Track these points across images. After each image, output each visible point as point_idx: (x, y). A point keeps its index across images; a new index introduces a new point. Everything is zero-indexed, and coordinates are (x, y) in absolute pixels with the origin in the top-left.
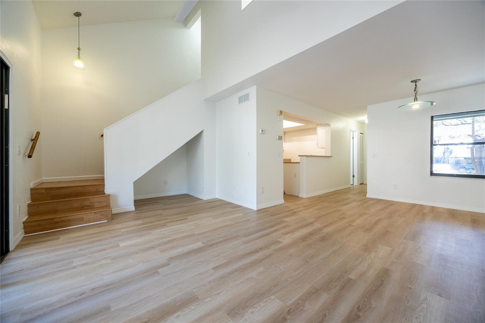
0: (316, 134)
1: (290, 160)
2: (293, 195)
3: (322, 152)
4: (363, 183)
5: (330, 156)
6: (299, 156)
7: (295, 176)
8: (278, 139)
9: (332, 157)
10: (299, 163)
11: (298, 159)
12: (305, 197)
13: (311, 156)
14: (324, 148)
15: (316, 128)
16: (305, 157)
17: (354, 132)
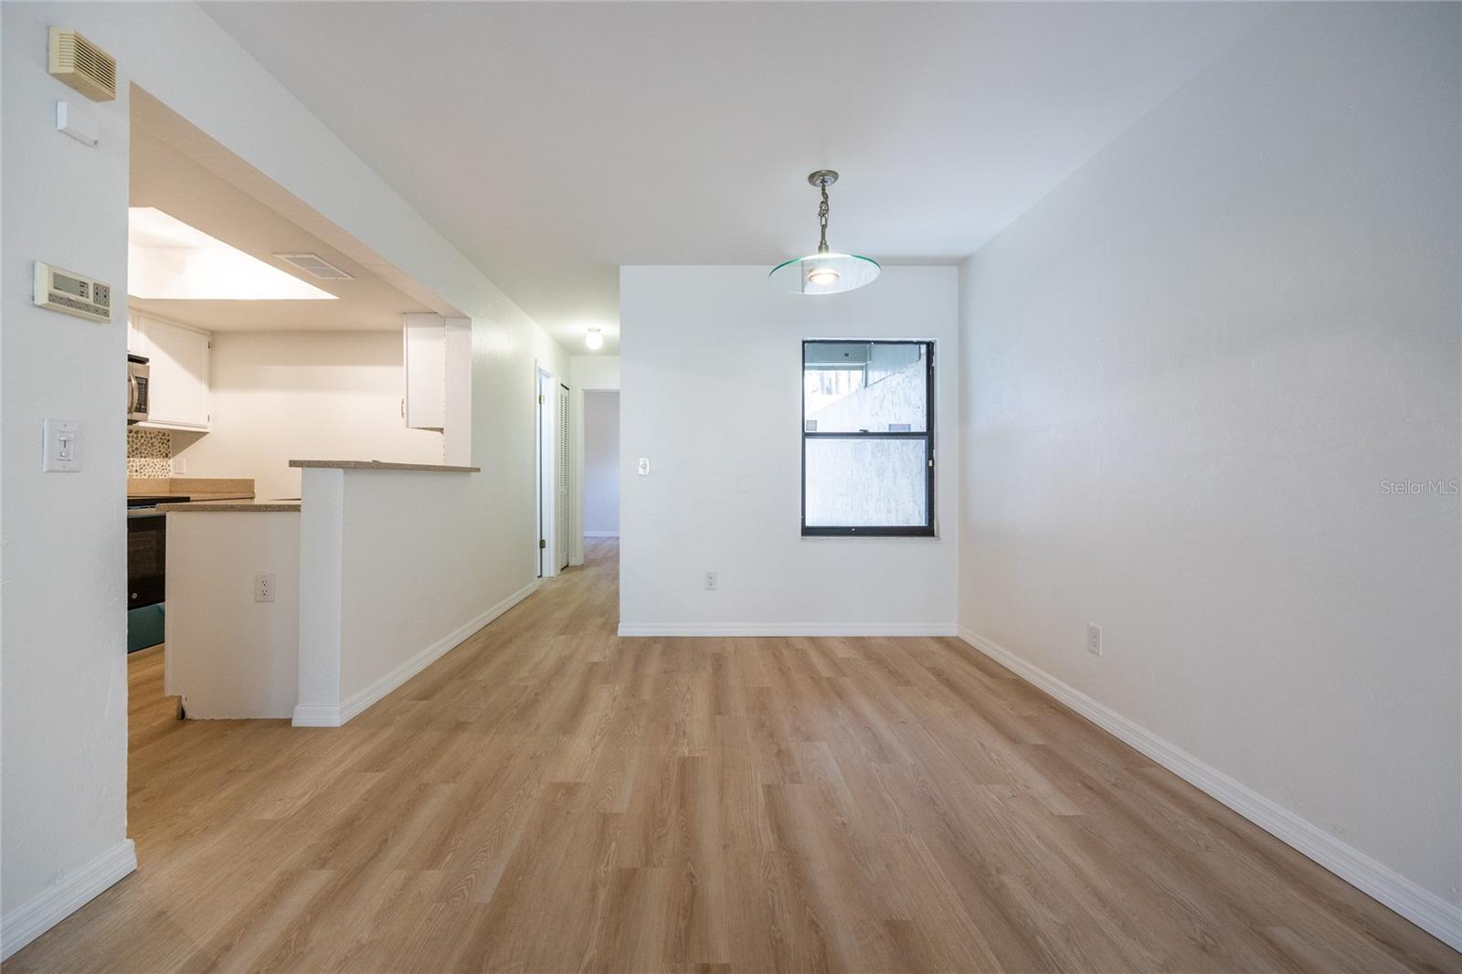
0: (396, 358)
1: (248, 485)
2: (248, 720)
3: (430, 450)
4: (567, 566)
5: (469, 465)
6: (293, 464)
7: (264, 592)
8: (42, 298)
9: (478, 470)
10: (296, 509)
11: (289, 485)
12: (336, 720)
13: (376, 466)
14: (441, 430)
15: (397, 335)
16: (341, 471)
17: (544, 379)
